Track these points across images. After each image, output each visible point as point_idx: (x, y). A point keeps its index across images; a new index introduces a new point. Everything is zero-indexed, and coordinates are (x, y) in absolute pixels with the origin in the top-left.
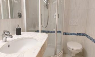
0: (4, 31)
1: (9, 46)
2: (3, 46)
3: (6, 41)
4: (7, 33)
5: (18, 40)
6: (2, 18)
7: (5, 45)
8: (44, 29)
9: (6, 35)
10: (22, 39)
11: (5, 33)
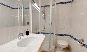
0: (20, 33)
1: (22, 42)
3: (21, 39)
6: (19, 25)
7: (20, 41)
8: (42, 32)
9: (21, 35)
10: (29, 38)
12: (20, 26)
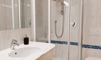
0: (13, 40)
1: (16, 54)
2: (11, 53)
3: (14, 49)
4: (15, 42)
5: (25, 49)
9: (14, 43)
10: (29, 48)
11: (14, 42)
12: (15, 28)
